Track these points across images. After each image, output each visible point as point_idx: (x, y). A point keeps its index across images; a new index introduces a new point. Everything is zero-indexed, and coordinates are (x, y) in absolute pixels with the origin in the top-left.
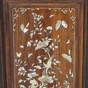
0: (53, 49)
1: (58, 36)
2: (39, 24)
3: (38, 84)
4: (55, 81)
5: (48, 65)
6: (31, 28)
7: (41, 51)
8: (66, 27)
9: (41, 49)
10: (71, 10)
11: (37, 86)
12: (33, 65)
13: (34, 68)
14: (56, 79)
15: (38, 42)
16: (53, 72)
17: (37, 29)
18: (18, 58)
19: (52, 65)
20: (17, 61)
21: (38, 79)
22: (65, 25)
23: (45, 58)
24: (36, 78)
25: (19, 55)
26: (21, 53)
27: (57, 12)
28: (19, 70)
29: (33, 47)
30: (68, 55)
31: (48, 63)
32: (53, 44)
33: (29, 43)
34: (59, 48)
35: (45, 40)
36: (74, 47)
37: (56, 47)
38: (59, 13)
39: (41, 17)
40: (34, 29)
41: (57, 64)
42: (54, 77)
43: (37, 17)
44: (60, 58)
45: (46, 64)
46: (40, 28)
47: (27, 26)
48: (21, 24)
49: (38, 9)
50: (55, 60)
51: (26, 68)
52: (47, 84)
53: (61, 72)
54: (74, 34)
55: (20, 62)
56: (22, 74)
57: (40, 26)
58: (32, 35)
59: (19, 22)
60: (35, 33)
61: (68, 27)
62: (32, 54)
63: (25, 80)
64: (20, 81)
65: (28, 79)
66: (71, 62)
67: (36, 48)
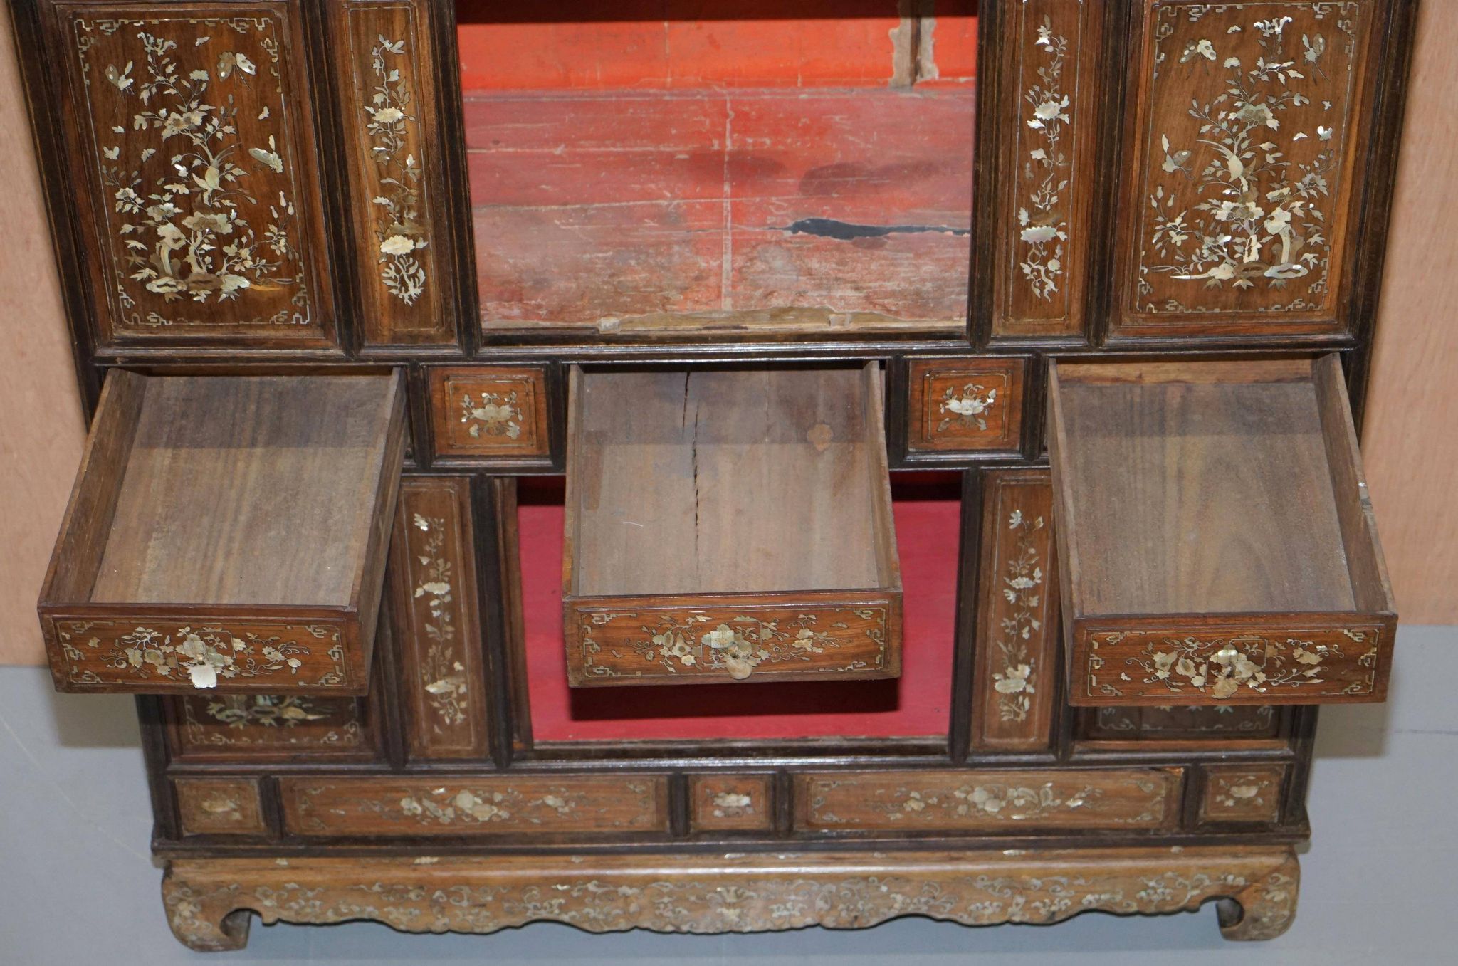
0: (220, 135)
1: (230, 96)
2: (166, 66)
3: (183, 237)
4: (236, 228)
5: (210, 182)
6: (140, 76)
7: (182, 143)
8: (253, 73)
9: (179, 135)
10: (260, 23)
11: (182, 243)
12: (159, 183)
13: (166, 191)
14: (241, 223)
15: (168, 115)
16: (227, 203)
17: (160, 78)
18: (110, 163)
19: (223, 182)
20: (108, 169)
21: (184, 222)
22: (247, 68)
23: (197, 163)
24: (176, 220)
25: (113, 154)
26: (117, 149)
27: (216, 28)
28: (118, 195)
29: (153, 134)
30: (270, 151)
31: (207, 175)
32: (215, 121)
33: (140, 121)
34: (237, 131)
35: (189, 110)
36: (287, 130)
37: (229, 129)
38: (226, 33)
39: (167, 44)
40: (151, 79)
41: (236, 177)
42: (233, 214)
43: (155, 45)
44: (244, 159)
45: (203, 177)
46: (170, 75)
47: (127, 71)
48: (106, 66)
49: (155, 22)
50: (228, 166)
51: (139, 190)
52: (212, 237)
53: (254, 201)
54: (279, 90)
55: (117, 173)
56: (128, 207)
57: (170, 69)
58: (145, 95)
59: (98, 59)
60: (154, 90)
61: (257, 71)
62: (152, 151)
63: (141, 224)
64: (128, 228)
65: (150, 222)
66: (280, 170)
67: (166, 134)
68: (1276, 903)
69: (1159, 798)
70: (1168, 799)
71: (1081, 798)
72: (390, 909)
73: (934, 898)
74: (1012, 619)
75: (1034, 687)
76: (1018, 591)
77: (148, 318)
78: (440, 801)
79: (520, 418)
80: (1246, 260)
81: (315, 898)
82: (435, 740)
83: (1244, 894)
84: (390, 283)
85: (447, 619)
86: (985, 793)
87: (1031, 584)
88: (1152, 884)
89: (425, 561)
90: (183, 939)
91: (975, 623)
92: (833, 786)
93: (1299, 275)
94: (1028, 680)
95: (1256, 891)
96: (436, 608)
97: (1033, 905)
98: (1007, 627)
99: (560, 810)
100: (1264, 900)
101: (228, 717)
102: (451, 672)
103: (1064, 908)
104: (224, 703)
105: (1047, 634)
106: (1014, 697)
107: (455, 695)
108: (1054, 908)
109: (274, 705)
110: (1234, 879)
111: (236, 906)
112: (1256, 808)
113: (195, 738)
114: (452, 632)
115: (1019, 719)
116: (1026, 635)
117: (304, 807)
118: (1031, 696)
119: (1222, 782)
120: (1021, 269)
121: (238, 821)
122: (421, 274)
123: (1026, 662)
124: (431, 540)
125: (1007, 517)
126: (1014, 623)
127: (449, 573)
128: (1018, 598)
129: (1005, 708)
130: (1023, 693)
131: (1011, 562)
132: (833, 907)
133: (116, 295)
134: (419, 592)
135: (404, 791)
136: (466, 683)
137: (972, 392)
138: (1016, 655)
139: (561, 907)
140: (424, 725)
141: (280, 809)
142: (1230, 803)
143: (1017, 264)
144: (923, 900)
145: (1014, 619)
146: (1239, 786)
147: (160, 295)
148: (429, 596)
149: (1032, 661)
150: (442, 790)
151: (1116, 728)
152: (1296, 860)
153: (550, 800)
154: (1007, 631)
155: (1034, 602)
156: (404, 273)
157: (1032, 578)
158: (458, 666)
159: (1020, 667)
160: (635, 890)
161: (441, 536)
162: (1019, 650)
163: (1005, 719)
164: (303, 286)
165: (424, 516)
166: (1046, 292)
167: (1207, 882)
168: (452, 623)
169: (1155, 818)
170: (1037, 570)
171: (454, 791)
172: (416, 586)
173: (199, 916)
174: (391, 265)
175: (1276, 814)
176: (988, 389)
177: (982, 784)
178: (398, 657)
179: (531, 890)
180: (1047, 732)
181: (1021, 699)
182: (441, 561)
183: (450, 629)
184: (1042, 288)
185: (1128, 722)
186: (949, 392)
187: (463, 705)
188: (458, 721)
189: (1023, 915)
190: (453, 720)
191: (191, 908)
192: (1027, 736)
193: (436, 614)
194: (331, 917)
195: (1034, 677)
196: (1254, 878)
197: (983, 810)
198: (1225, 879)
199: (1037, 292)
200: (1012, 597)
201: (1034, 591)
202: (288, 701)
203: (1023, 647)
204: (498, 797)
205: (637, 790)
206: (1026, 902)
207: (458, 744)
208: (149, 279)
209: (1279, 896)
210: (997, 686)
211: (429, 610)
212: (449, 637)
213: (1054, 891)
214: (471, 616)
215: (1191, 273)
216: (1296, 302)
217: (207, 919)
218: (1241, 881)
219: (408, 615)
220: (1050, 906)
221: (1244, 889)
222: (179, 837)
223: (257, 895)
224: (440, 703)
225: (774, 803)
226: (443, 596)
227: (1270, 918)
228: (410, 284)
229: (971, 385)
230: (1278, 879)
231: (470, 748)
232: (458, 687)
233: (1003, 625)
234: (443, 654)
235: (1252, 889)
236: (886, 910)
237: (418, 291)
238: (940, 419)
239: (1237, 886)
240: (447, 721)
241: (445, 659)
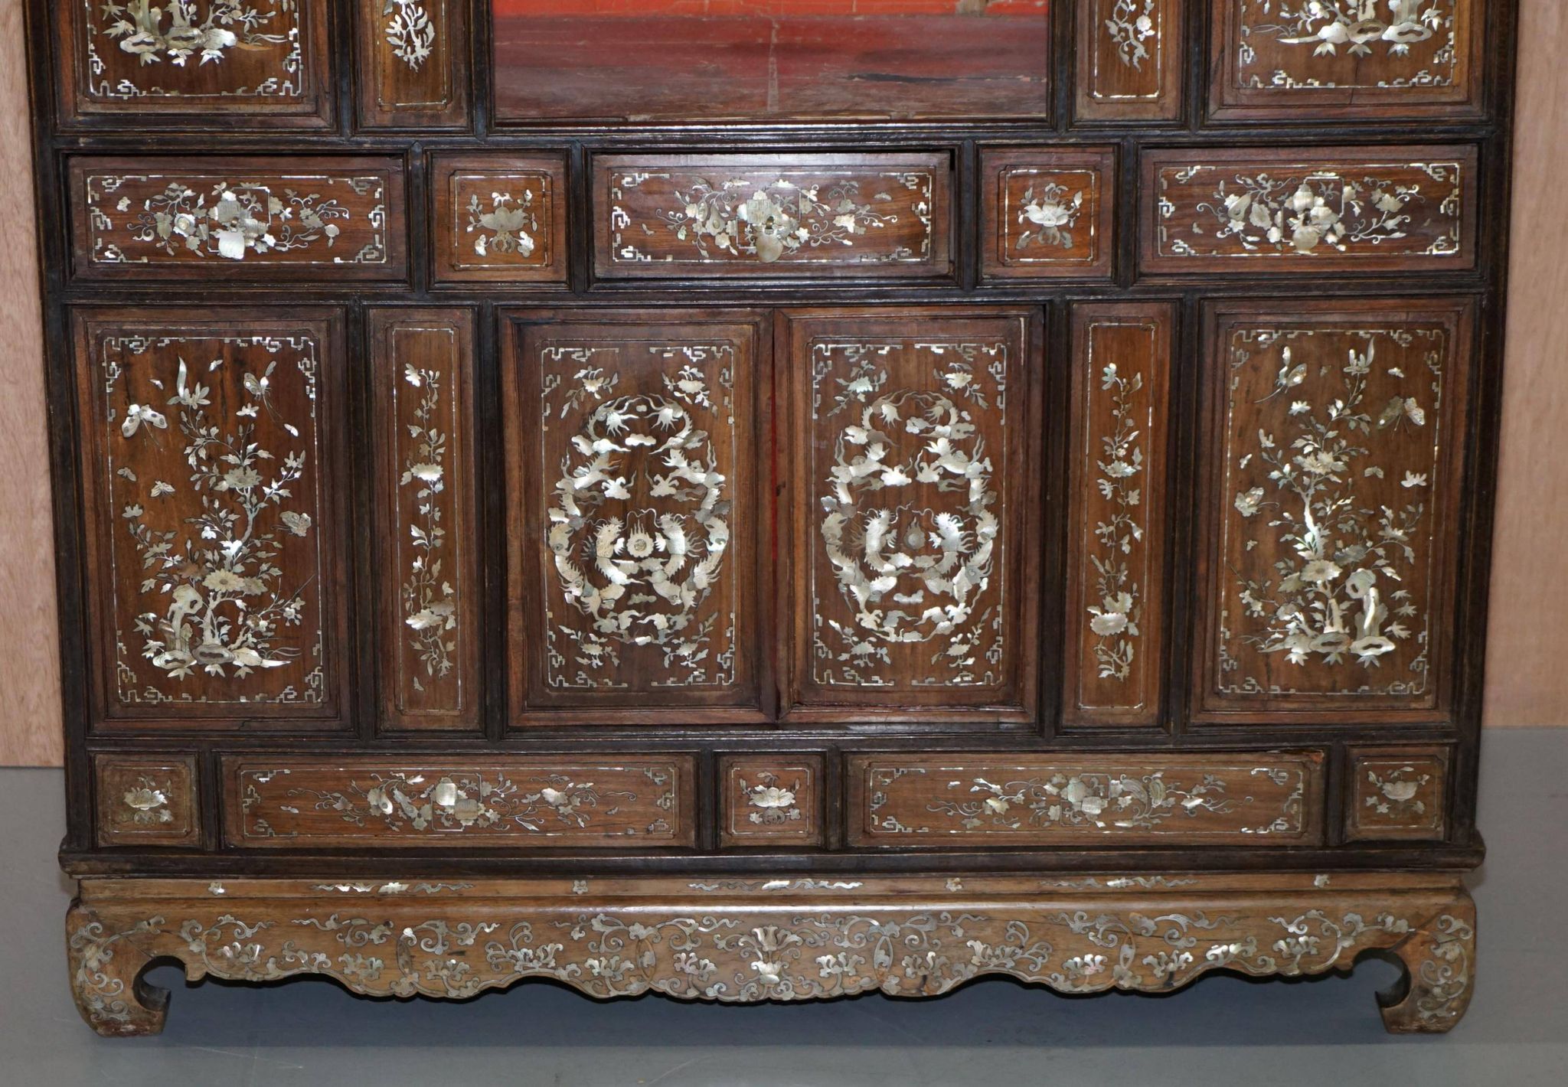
68: (1449, 963)
69: (1295, 796)
70: (1306, 798)
71: (1199, 796)
72: (346, 957)
73: (1022, 947)
74: (1109, 523)
75: (1137, 626)
76: (1114, 481)
77: (120, 87)
78: (413, 792)
79: (535, 226)
80: (1361, 17)
81: (254, 940)
82: (414, 701)
83: (1408, 948)
84: (396, 41)
85: (437, 515)
86: (1082, 786)
87: (1130, 470)
88: (1292, 929)
89: (415, 431)
90: (85, 1011)
91: (1065, 526)
92: (897, 775)
93: (1423, 38)
94: (1130, 616)
95: (1423, 943)
96: (427, 500)
97: (1145, 961)
98: (1102, 535)
99: (562, 809)
100: (1434, 958)
101: (167, 662)
102: (439, 597)
103: (1184, 966)
104: (164, 640)
105: (1151, 548)
106: (1114, 641)
107: (441, 632)
108: (1172, 967)
109: (225, 644)
110: (1394, 923)
111: (156, 953)
112: (1416, 818)
113: (124, 694)
114: (441, 537)
115: (1120, 675)
116: (1126, 549)
117: (249, 801)
118: (1135, 640)
119: (1372, 776)
120: (1107, 28)
121: (167, 824)
122: (430, 30)
123: (1127, 588)
124: (424, 402)
125: (1099, 373)
126: (1112, 528)
127: (441, 450)
128: (1115, 492)
129: (1105, 658)
130: (1125, 635)
131: (1106, 439)
132: (896, 962)
133: (86, 57)
134: (406, 478)
135: (374, 779)
136: (454, 613)
137: (1055, 195)
138: (1114, 578)
139: (558, 955)
140: (401, 677)
141: (219, 805)
142: (1383, 809)
143: (1101, 21)
144: (1008, 950)
145: (1112, 524)
146: (1394, 781)
147: (136, 57)
148: (418, 484)
149: (1135, 586)
150: (419, 779)
151: (1238, 691)
152: (1469, 896)
153: (550, 794)
154: (1104, 541)
155: (1133, 499)
156: (411, 28)
157: (1131, 463)
158: (446, 588)
159: (1120, 595)
160: (651, 930)
161: (435, 397)
162: (1119, 571)
163: (1104, 674)
164: (296, 45)
165: (417, 369)
166: (1135, 60)
167: (1361, 927)
168: (443, 523)
169: (1293, 827)
170: (1137, 451)
171: (433, 779)
172: (403, 468)
173: (110, 968)
174: (397, 18)
175: (1441, 829)
176: (1073, 191)
177: (1077, 774)
178: (375, 575)
179: (522, 929)
180: (1156, 698)
181: (1122, 643)
182: (433, 433)
183: (439, 532)
184: (1131, 53)
185: (1253, 681)
186: (1029, 194)
187: (450, 646)
188: (444, 672)
189: (1134, 977)
190: (436, 671)
191: (101, 955)
192: (1132, 703)
193: (424, 509)
194: (273, 972)
195: (1137, 613)
196: (1420, 921)
197: (1081, 813)
198: (1384, 922)
199: (1126, 58)
200: (1108, 490)
201: (1133, 482)
202: (241, 639)
203: (1123, 566)
204: (486, 789)
205: (657, 780)
206: (1136, 955)
207: (442, 707)
208: (124, 35)
209: (1453, 952)
210: (1093, 624)
211: (415, 505)
212: (438, 543)
213: (1170, 938)
214: (465, 514)
215: (1299, 35)
216: (1421, 74)
217: (119, 974)
218: (1403, 926)
219: (391, 511)
220: (1167, 964)
221: (1408, 937)
222: (95, 849)
223: (184, 935)
224: (423, 644)
225: (824, 800)
226: (435, 484)
227: (1443, 987)
228: (418, 42)
229: (1052, 185)
230: (1449, 924)
231: (456, 713)
232: (445, 620)
233: (1098, 532)
234: (429, 571)
235: (1418, 939)
236: (961, 967)
237: (425, 52)
238: (1016, 233)
239: (1398, 934)
240: (430, 671)
241: (432, 577)
